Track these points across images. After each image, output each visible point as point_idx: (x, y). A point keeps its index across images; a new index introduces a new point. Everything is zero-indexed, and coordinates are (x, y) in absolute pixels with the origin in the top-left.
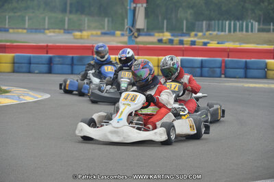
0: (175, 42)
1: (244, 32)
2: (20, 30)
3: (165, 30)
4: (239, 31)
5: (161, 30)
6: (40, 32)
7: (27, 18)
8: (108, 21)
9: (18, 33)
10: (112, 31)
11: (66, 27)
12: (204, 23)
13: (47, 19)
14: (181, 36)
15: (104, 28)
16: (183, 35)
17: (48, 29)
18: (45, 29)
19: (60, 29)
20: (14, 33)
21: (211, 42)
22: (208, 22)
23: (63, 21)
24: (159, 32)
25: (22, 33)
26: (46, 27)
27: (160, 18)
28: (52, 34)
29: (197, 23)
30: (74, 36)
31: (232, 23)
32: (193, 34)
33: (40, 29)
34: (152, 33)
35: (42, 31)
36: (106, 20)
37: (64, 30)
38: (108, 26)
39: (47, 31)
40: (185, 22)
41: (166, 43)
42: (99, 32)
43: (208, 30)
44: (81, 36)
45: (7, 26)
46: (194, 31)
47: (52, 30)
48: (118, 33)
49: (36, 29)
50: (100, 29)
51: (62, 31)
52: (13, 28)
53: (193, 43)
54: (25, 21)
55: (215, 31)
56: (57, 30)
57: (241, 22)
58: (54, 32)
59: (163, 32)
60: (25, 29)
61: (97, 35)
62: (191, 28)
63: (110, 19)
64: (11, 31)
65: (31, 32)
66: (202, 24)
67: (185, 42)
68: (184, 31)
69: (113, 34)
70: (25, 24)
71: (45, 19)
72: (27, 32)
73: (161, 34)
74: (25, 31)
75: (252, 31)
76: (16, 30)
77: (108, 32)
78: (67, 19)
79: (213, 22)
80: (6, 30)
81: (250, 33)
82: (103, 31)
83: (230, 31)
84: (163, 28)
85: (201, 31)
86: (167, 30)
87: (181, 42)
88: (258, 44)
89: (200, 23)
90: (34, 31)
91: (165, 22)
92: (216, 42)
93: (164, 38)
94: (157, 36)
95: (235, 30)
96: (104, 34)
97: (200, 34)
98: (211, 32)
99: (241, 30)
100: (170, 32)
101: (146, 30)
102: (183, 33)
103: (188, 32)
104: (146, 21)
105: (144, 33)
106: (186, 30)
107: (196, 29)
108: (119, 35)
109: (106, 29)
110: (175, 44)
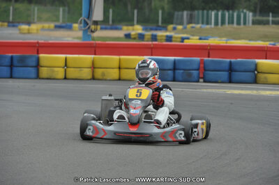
0: (146, 37)
1: (235, 25)
3: (135, 23)
4: (229, 23)
5: (130, 22)
8: (64, 11)
10: (69, 24)
11: (11, 19)
12: (185, 13)
14: (156, 30)
15: (58, 20)
16: (158, 28)
19: (3, 22)
21: (191, 37)
22: (189, 12)
23: (7, 11)
24: (127, 25)
27: (129, 7)
29: (176, 13)
30: (20, 30)
31: (220, 13)
32: (170, 27)
36: (61, 9)
37: (9, 22)
38: (64, 17)
40: (160, 12)
41: (134, 39)
42: (52, 25)
44: (29, 30)
46: (172, 23)
48: (76, 26)
50: (53, 21)
51: (6, 24)
53: (169, 39)
55: (198, 23)
57: (231, 12)
59: (133, 25)
61: (49, 29)
62: (168, 20)
63: (67, 8)
66: (182, 16)
67: (158, 38)
68: (160, 24)
69: (70, 28)
73: (130, 28)
75: (245, 23)
77: (64, 25)
78: (11, 8)
79: (196, 12)
81: (242, 26)
82: (58, 24)
83: (216, 24)
84: (133, 20)
85: (181, 23)
86: (139, 22)
87: (154, 38)
88: (250, 40)
89: (180, 13)
91: (136, 11)
92: (198, 38)
93: (133, 33)
94: (126, 29)
95: (223, 23)
96: (57, 27)
97: (180, 27)
98: (193, 25)
99: (231, 22)
100: (142, 25)
101: (111, 22)
102: (158, 26)
103: (164, 25)
104: (111, 11)
105: (109, 27)
106: (162, 23)
107: (175, 21)
108: (77, 29)
109: (61, 21)
110: (146, 39)
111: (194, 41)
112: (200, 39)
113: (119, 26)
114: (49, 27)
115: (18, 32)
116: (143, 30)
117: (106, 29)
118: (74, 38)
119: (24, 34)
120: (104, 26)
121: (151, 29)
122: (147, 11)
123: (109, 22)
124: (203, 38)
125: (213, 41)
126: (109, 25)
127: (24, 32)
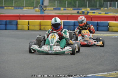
2: (10, 8)
5: (85, 6)
6: (21, 8)
7: (14, 1)
9: (9, 9)
10: (59, 8)
12: (108, 3)
13: (24, 1)
14: (96, 10)
15: (55, 6)
17: (25, 7)
18: (23, 7)
19: (32, 7)
20: (7, 9)
22: (110, 2)
23: (33, 2)
24: (84, 8)
25: (11, 9)
26: (24, 6)
27: (85, 1)
28: (26, 9)
29: (105, 3)
30: (35, 10)
32: (102, 8)
33: (21, 7)
35: (22, 8)
36: (56, 2)
37: (34, 7)
38: (57, 5)
40: (98, 2)
42: (52, 8)
45: (3, 6)
46: (103, 7)
47: (27, 7)
48: (62, 8)
49: (19, 7)
51: (33, 8)
54: (13, 2)
56: (30, 7)
58: (28, 8)
59: (86, 8)
61: (51, 10)
62: (101, 6)
63: (58, 1)
64: (5, 8)
65: (16, 8)
66: (107, 4)
68: (98, 7)
69: (60, 9)
70: (13, 4)
71: (23, 1)
72: (14, 8)
73: (85, 9)
74: (13, 8)
76: (8, 8)
77: (57, 8)
78: (35, 1)
79: (112, 2)
80: (3, 8)
82: (55, 8)
84: (86, 6)
85: (107, 7)
86: (89, 7)
89: (106, 3)
90: (18, 8)
91: (88, 2)
93: (80, 11)
94: (83, 10)
96: (55, 9)
97: (106, 9)
100: (90, 8)
101: (77, 7)
102: (97, 8)
103: (100, 8)
104: (77, 2)
105: (76, 9)
106: (99, 7)
107: (104, 6)
108: (63, 10)
109: (56, 6)
110: (85, 14)
111: (103, 14)
112: (105, 13)
113: (80, 9)
114: (51, 9)
115: (34, 11)
116: (90, 10)
117: (75, 10)
119: (37, 12)
120: (74, 9)
121: (94, 10)
122: (93, 2)
123: (76, 6)
125: (110, 14)
126: (76, 8)
127: (37, 11)
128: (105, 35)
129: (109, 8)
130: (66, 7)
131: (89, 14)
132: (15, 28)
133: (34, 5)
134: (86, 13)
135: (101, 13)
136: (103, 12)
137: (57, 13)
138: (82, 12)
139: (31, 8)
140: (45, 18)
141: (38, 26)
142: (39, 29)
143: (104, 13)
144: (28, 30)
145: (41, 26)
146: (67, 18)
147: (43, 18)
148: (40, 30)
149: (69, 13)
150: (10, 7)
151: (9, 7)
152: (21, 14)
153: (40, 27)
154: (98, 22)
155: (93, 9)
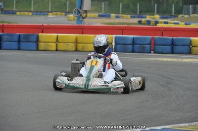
2: (26, 13)
3: (156, 13)
5: (151, 12)
6: (44, 14)
7: (32, 2)
8: (105, 4)
9: (24, 15)
10: (108, 14)
12: (191, 6)
14: (170, 18)
15: (101, 11)
17: (51, 12)
18: (48, 12)
19: (62, 12)
20: (20, 15)
22: (193, 6)
24: (150, 15)
25: (28, 15)
26: (50, 10)
27: (152, 2)
28: (52, 16)
29: (184, 6)
30: (68, 18)
32: (180, 16)
33: (44, 12)
34: (143, 16)
35: (46, 13)
36: (103, 3)
37: (66, 12)
39: (50, 14)
40: (173, 5)
42: (97, 15)
43: (194, 13)
45: (15, 9)
46: (181, 13)
47: (54, 13)
48: (113, 15)
49: (41, 12)
50: (99, 12)
51: (64, 13)
52: (19, 11)
54: (31, 4)
56: (59, 13)
58: (56, 14)
59: (153, 15)
60: (31, 12)
61: (94, 18)
62: (179, 11)
64: (18, 13)
65: (36, 14)
66: (189, 8)
68: (173, 14)
69: (109, 17)
70: (31, 8)
71: (49, 2)
72: (33, 14)
73: (152, 17)
74: (31, 13)
76: (23, 13)
77: (105, 14)
79: (197, 6)
80: (14, 13)
82: (101, 14)
84: (154, 12)
85: (188, 14)
86: (158, 13)
89: (187, 6)
90: (39, 13)
91: (156, 5)
93: (143, 20)
94: (148, 18)
96: (100, 16)
97: (187, 16)
98: (195, 15)
100: (159, 15)
101: (138, 13)
102: (172, 16)
103: (176, 15)
104: (138, 5)
105: (137, 16)
106: (175, 13)
107: (183, 12)
108: (114, 17)
109: (103, 12)
110: (151, 24)
111: (182, 25)
114: (94, 16)
115: (66, 19)
116: (160, 18)
117: (134, 17)
118: (102, 23)
120: (133, 16)
121: (166, 18)
122: (165, 5)
124: (187, 23)
126: (137, 14)
127: (71, 19)
128: (185, 60)
129: (192, 15)
130: (119, 14)
131: (159, 25)
132: (35, 48)
133: (66, 8)
134: (154, 23)
135: (178, 24)
136: (182, 22)
137: (104, 23)
138: (146, 22)
139: (61, 15)
140: (84, 30)
141: (73, 45)
142: (74, 49)
143: (184, 23)
144: (57, 50)
145: (78, 44)
146: (121, 31)
147: (81, 30)
148: (76, 50)
149: (125, 24)
150: (27, 11)
151: (24, 11)
152: (44, 25)
153: (76, 46)
154: (174, 38)
155: (165, 16)
